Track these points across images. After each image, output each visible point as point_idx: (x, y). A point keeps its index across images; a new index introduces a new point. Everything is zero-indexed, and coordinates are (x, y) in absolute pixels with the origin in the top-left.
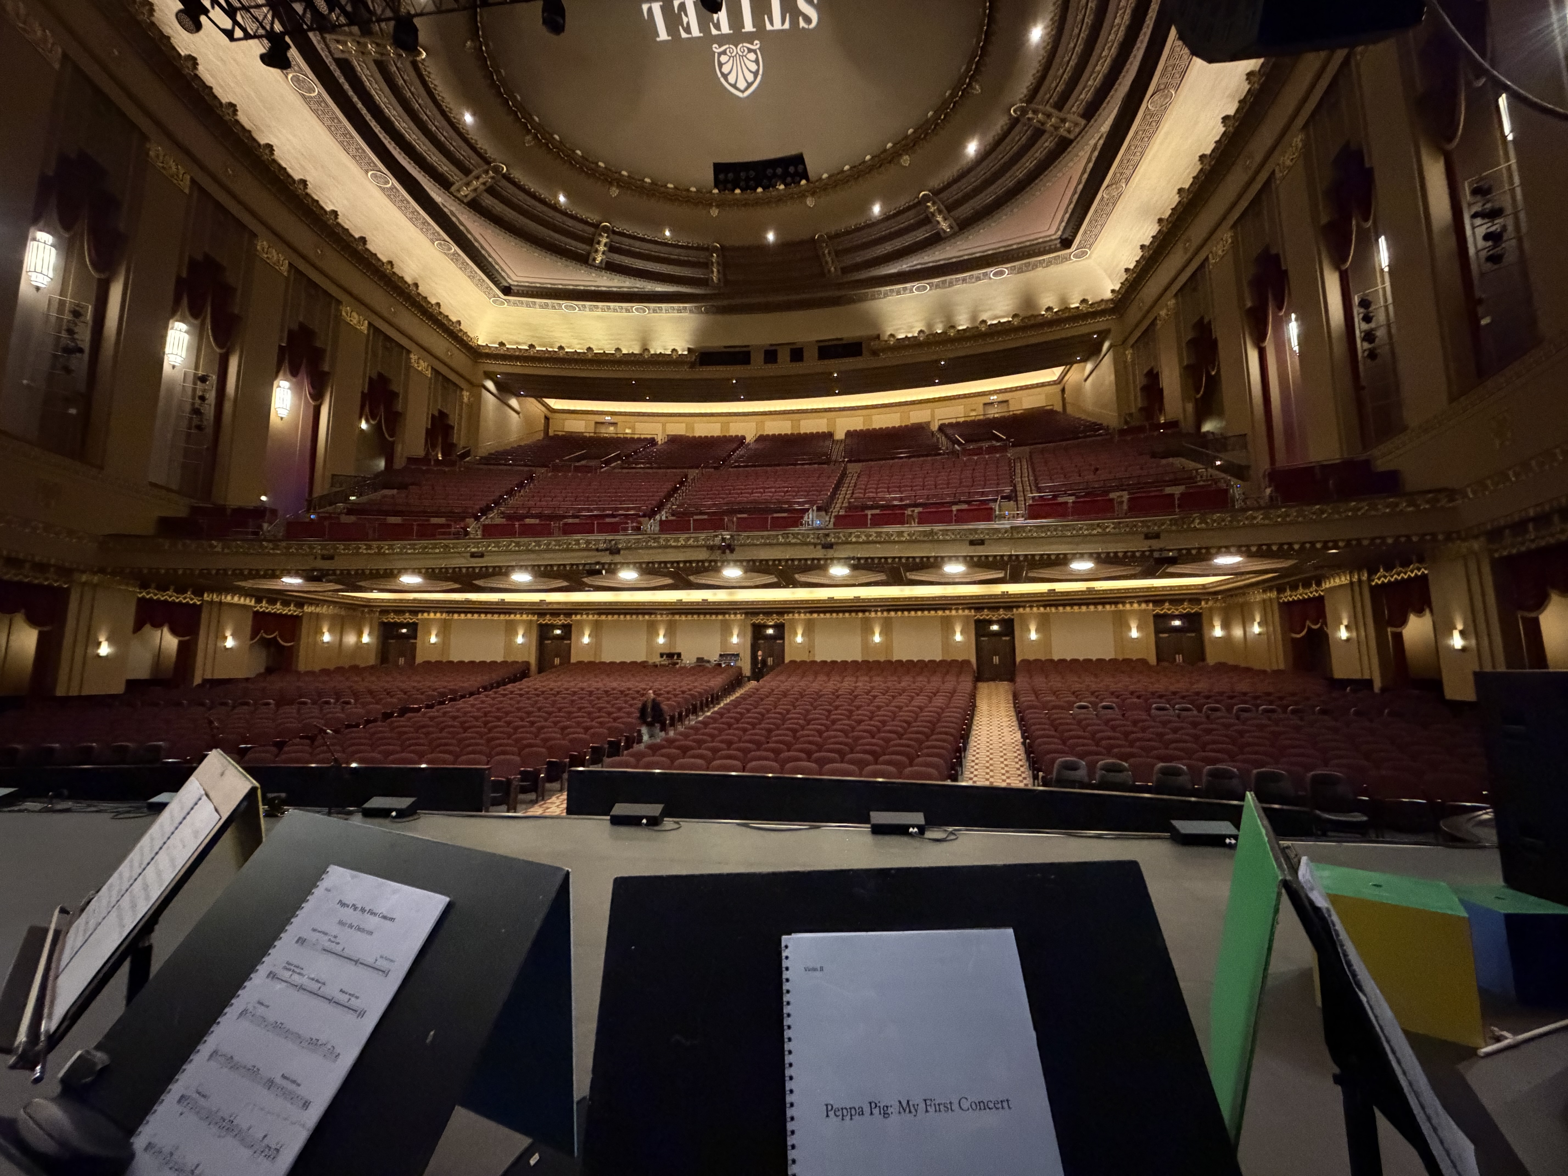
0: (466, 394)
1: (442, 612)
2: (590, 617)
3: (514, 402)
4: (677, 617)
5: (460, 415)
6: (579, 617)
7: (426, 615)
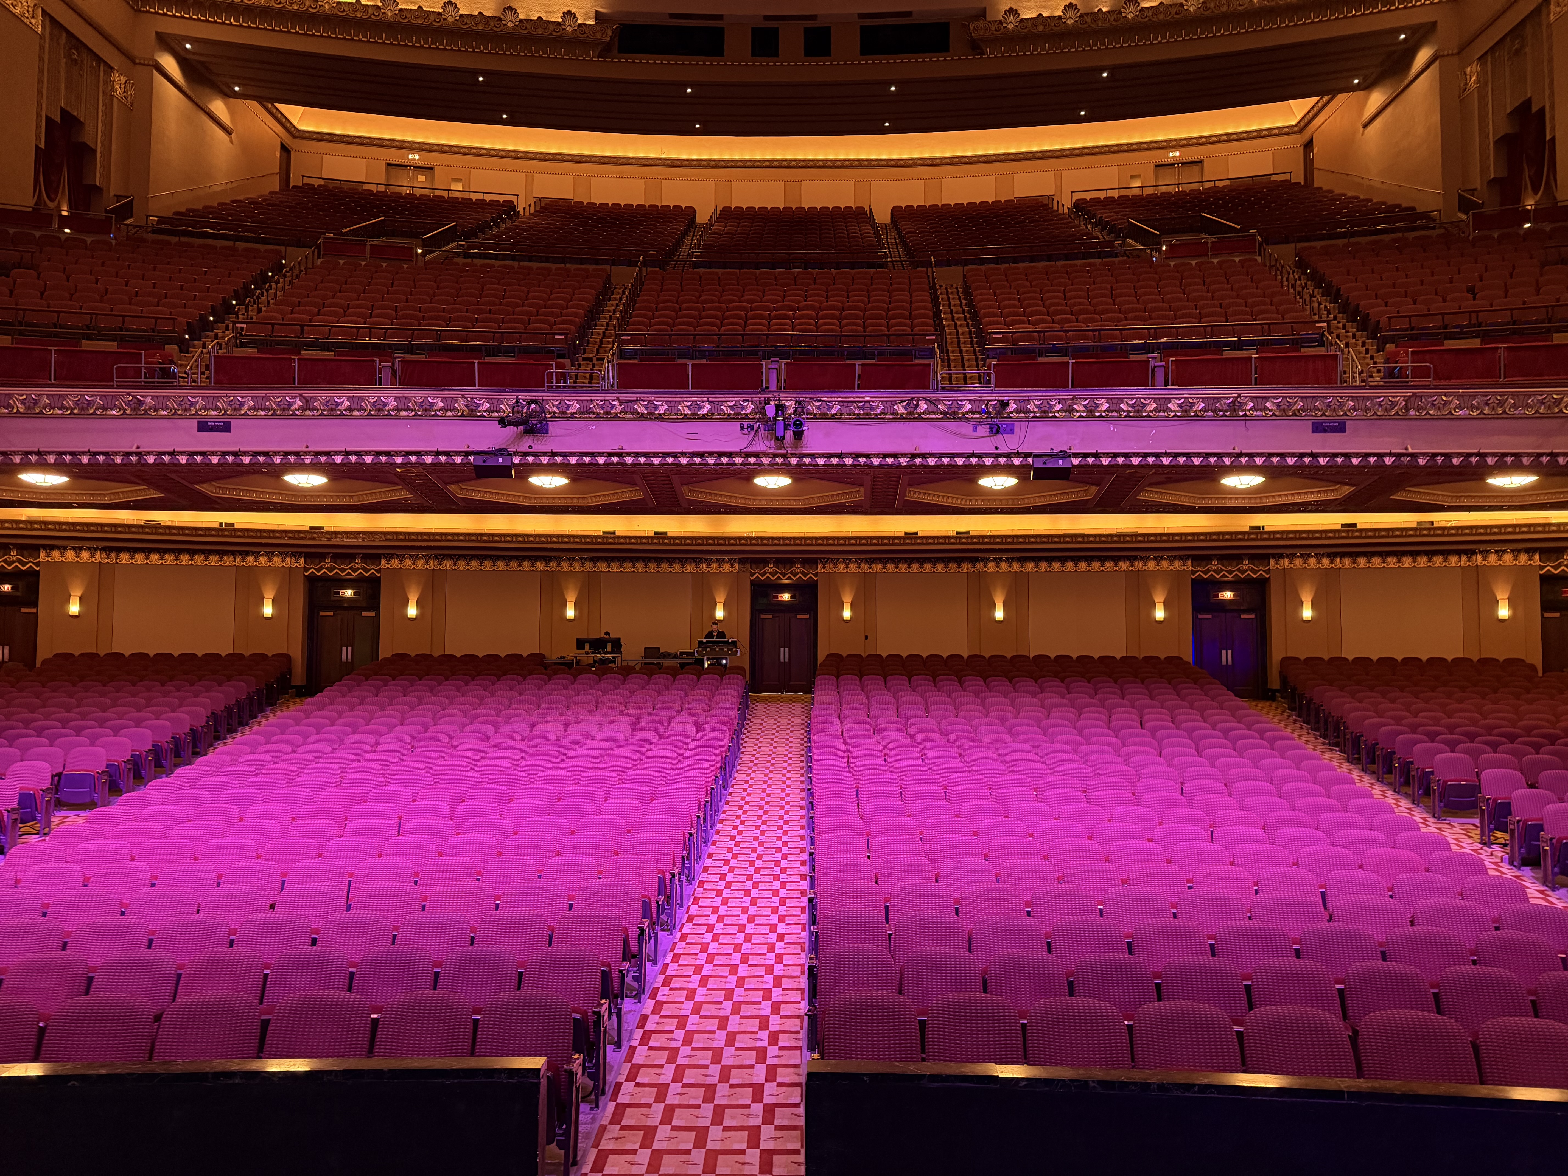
0: (119, 80)
1: (92, 550)
2: (420, 563)
3: (218, 107)
4: (603, 566)
5: (108, 125)
6: (395, 563)
7: (56, 554)
